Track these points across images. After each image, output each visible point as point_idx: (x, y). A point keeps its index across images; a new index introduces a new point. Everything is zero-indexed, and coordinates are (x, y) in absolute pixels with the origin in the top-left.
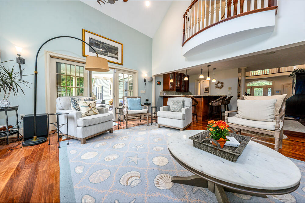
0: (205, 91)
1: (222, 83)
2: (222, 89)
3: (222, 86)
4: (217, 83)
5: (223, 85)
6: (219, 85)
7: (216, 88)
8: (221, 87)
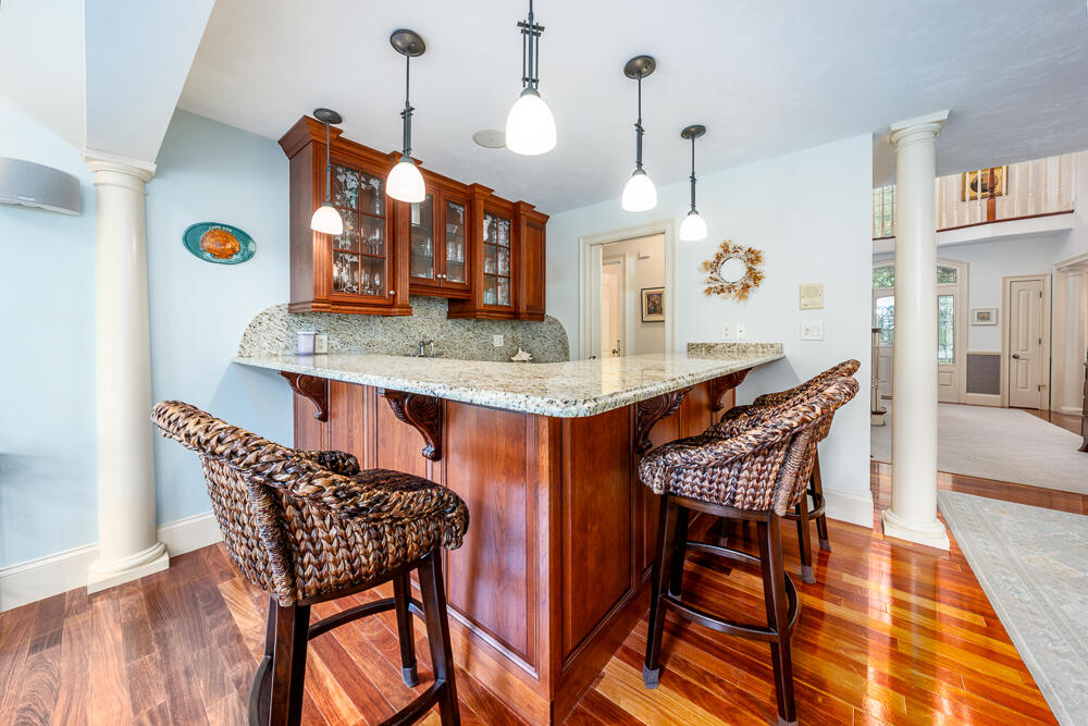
0: (650, 312)
1: (753, 257)
2: (756, 294)
3: (755, 277)
4: (719, 257)
5: (758, 267)
6: (734, 271)
7: (709, 291)
8: (746, 287)
